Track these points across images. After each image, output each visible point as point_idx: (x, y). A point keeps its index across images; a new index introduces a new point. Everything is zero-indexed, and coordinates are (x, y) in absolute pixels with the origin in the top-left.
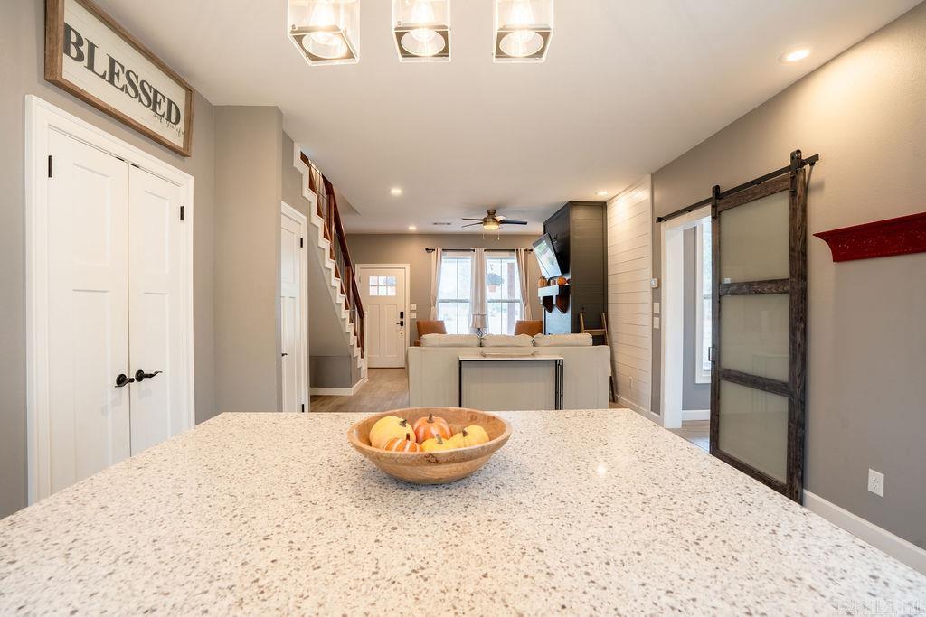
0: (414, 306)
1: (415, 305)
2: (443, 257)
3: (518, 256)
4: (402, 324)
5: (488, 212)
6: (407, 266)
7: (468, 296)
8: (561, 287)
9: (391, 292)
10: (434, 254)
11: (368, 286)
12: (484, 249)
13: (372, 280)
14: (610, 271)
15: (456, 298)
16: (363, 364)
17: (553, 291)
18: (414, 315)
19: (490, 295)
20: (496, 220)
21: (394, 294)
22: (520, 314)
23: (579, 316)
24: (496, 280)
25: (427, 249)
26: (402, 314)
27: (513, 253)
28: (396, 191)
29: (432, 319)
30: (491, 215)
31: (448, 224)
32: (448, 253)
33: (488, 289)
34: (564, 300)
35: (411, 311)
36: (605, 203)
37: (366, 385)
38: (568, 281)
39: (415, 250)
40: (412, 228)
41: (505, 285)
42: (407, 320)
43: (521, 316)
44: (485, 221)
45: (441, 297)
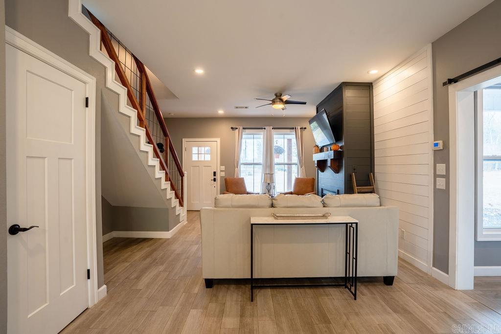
0: (223, 168)
2: (243, 133)
3: (296, 132)
4: (215, 180)
5: (276, 95)
6: (218, 140)
7: (261, 161)
8: (336, 152)
9: (208, 158)
10: (237, 130)
11: (190, 154)
12: (272, 127)
13: (195, 150)
14: (376, 139)
15: (252, 162)
16: (182, 212)
17: (328, 155)
18: (223, 174)
19: (276, 160)
20: (281, 100)
21: (209, 159)
22: (296, 173)
23: (351, 176)
24: (280, 151)
25: (232, 128)
26: (215, 173)
27: (292, 130)
28: (199, 71)
29: (235, 177)
30: (278, 98)
31: (246, 108)
32: (247, 131)
33: (274, 155)
34: (337, 163)
35: (221, 171)
36: (371, 83)
37: (185, 226)
38: (341, 147)
39: (224, 129)
40: (221, 112)
41: (286, 153)
42: (218, 177)
43: (298, 175)
44: (274, 102)
45: (242, 161)
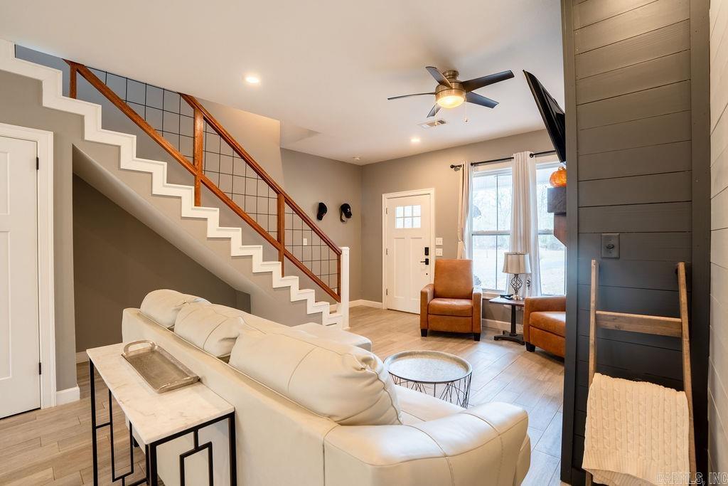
0: (440, 241)
1: (441, 239)
2: (471, 173)
4: (427, 262)
6: (432, 191)
9: (417, 223)
10: (460, 170)
11: (393, 219)
12: (529, 153)
13: (399, 211)
15: (494, 229)
18: (440, 252)
21: (419, 226)
25: (452, 167)
26: (427, 250)
32: (481, 168)
35: (438, 247)
39: (440, 171)
40: (415, 140)
42: (432, 257)
